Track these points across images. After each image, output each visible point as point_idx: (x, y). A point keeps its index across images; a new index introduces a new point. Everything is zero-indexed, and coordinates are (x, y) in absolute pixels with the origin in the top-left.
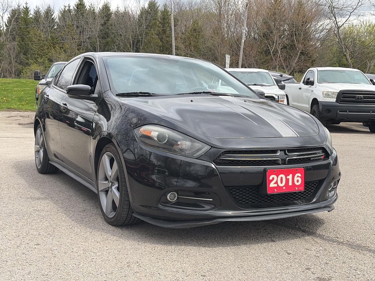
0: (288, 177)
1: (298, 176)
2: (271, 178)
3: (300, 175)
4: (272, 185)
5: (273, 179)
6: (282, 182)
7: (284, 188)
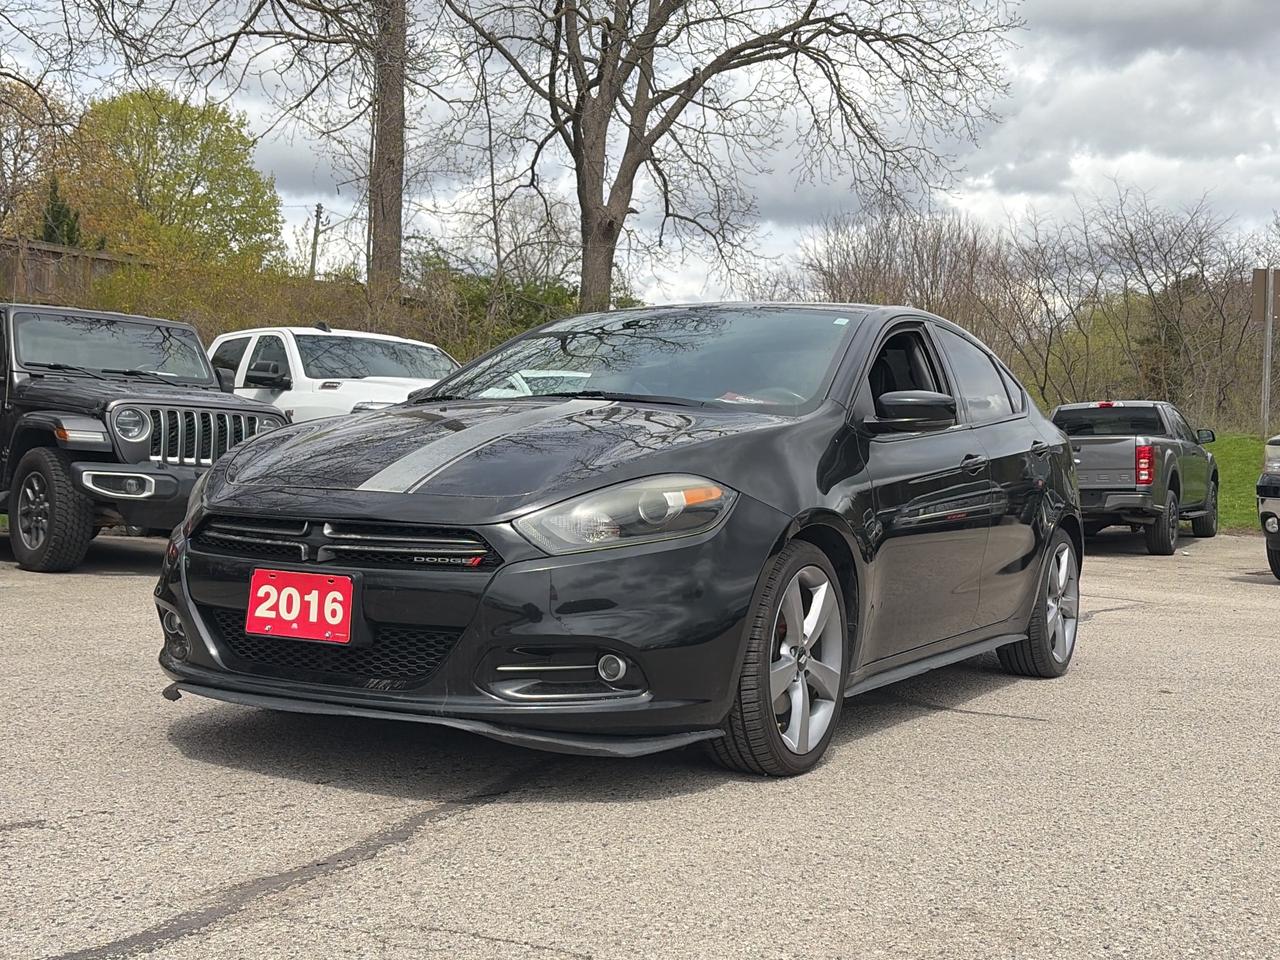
0: (307, 598)
1: (335, 600)
2: (261, 593)
3: (340, 597)
4: (262, 612)
5: (268, 595)
6: (289, 609)
7: (295, 626)
